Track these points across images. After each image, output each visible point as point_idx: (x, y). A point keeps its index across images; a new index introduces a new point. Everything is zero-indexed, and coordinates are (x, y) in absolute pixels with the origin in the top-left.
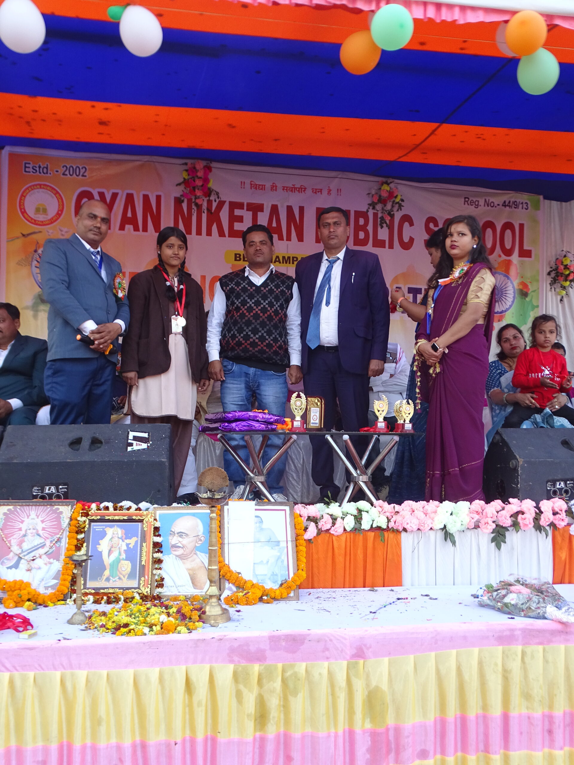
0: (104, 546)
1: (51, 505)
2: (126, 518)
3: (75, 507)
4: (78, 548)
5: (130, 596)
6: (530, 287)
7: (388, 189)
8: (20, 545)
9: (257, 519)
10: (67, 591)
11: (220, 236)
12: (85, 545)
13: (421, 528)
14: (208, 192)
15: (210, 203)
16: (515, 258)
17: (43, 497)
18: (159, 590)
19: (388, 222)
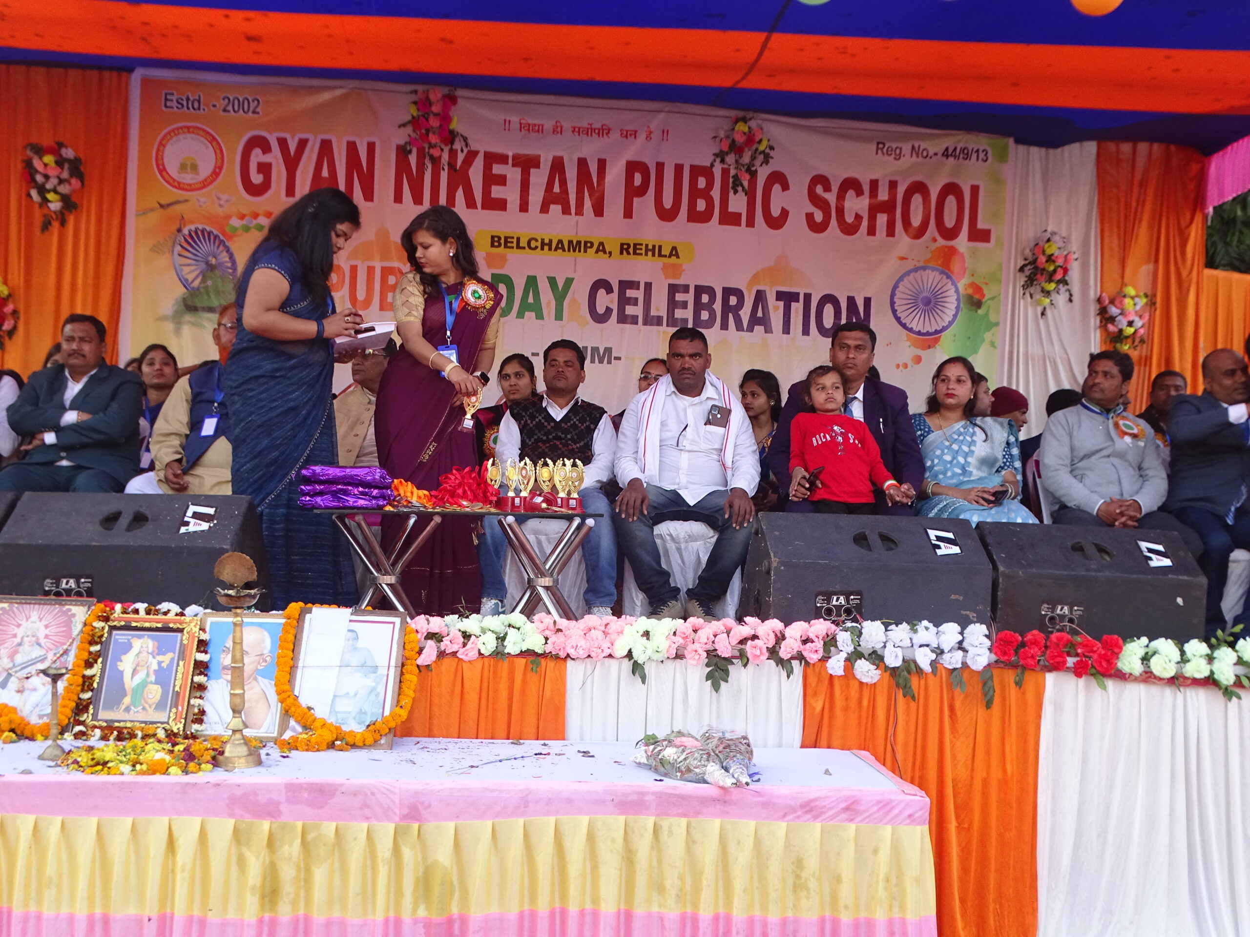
0: (126, 664)
1: (60, 604)
2: (159, 625)
3: (93, 607)
4: (89, 665)
5: (151, 732)
6: (985, 291)
7: (746, 130)
8: (12, 657)
9: (350, 633)
10: (66, 721)
11: (468, 207)
12: (100, 660)
13: (593, 654)
14: (450, 137)
15: (453, 154)
16: (962, 242)
17: (58, 594)
18: (196, 727)
19: (746, 184)
